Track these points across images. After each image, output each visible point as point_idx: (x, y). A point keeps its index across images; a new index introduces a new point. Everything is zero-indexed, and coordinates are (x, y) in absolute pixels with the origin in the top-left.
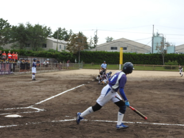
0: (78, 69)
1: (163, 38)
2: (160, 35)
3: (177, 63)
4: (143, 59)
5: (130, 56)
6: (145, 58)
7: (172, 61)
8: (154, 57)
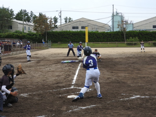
0: (48, 49)
1: (122, 17)
2: (119, 14)
3: (138, 40)
4: (106, 37)
5: (94, 35)
6: (108, 36)
7: (133, 38)
8: (117, 35)
